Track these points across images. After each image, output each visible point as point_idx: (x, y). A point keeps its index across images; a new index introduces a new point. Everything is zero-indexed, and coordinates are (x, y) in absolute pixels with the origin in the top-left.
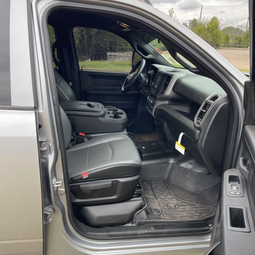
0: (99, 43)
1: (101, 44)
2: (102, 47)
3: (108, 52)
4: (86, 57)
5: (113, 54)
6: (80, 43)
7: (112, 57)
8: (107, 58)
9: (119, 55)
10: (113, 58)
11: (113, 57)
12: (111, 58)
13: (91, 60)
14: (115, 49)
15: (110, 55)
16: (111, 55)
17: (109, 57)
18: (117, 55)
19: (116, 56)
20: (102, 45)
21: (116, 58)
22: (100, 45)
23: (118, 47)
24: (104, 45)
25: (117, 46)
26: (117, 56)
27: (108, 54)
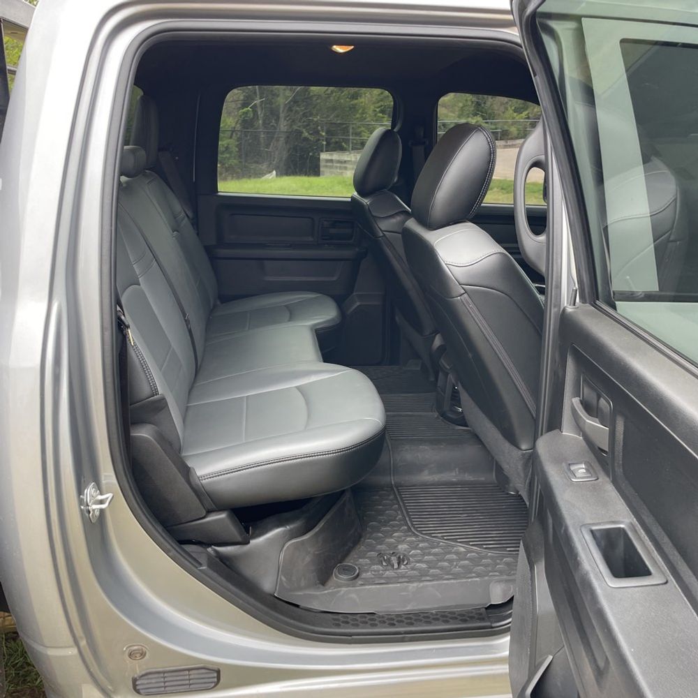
0: (299, 127)
1: (304, 130)
2: (306, 139)
3: (322, 151)
4: (264, 166)
5: (335, 156)
6: (244, 128)
7: (335, 165)
8: (321, 169)
9: (353, 159)
10: (336, 167)
11: (338, 165)
12: (331, 167)
13: (277, 175)
14: (343, 144)
15: (327, 161)
16: (331, 161)
17: (326, 166)
18: (349, 159)
19: (345, 162)
20: (307, 134)
21: (346, 168)
22: (302, 132)
23: (351, 137)
24: (311, 132)
25: (349, 136)
26: (349, 161)
27: (324, 156)
